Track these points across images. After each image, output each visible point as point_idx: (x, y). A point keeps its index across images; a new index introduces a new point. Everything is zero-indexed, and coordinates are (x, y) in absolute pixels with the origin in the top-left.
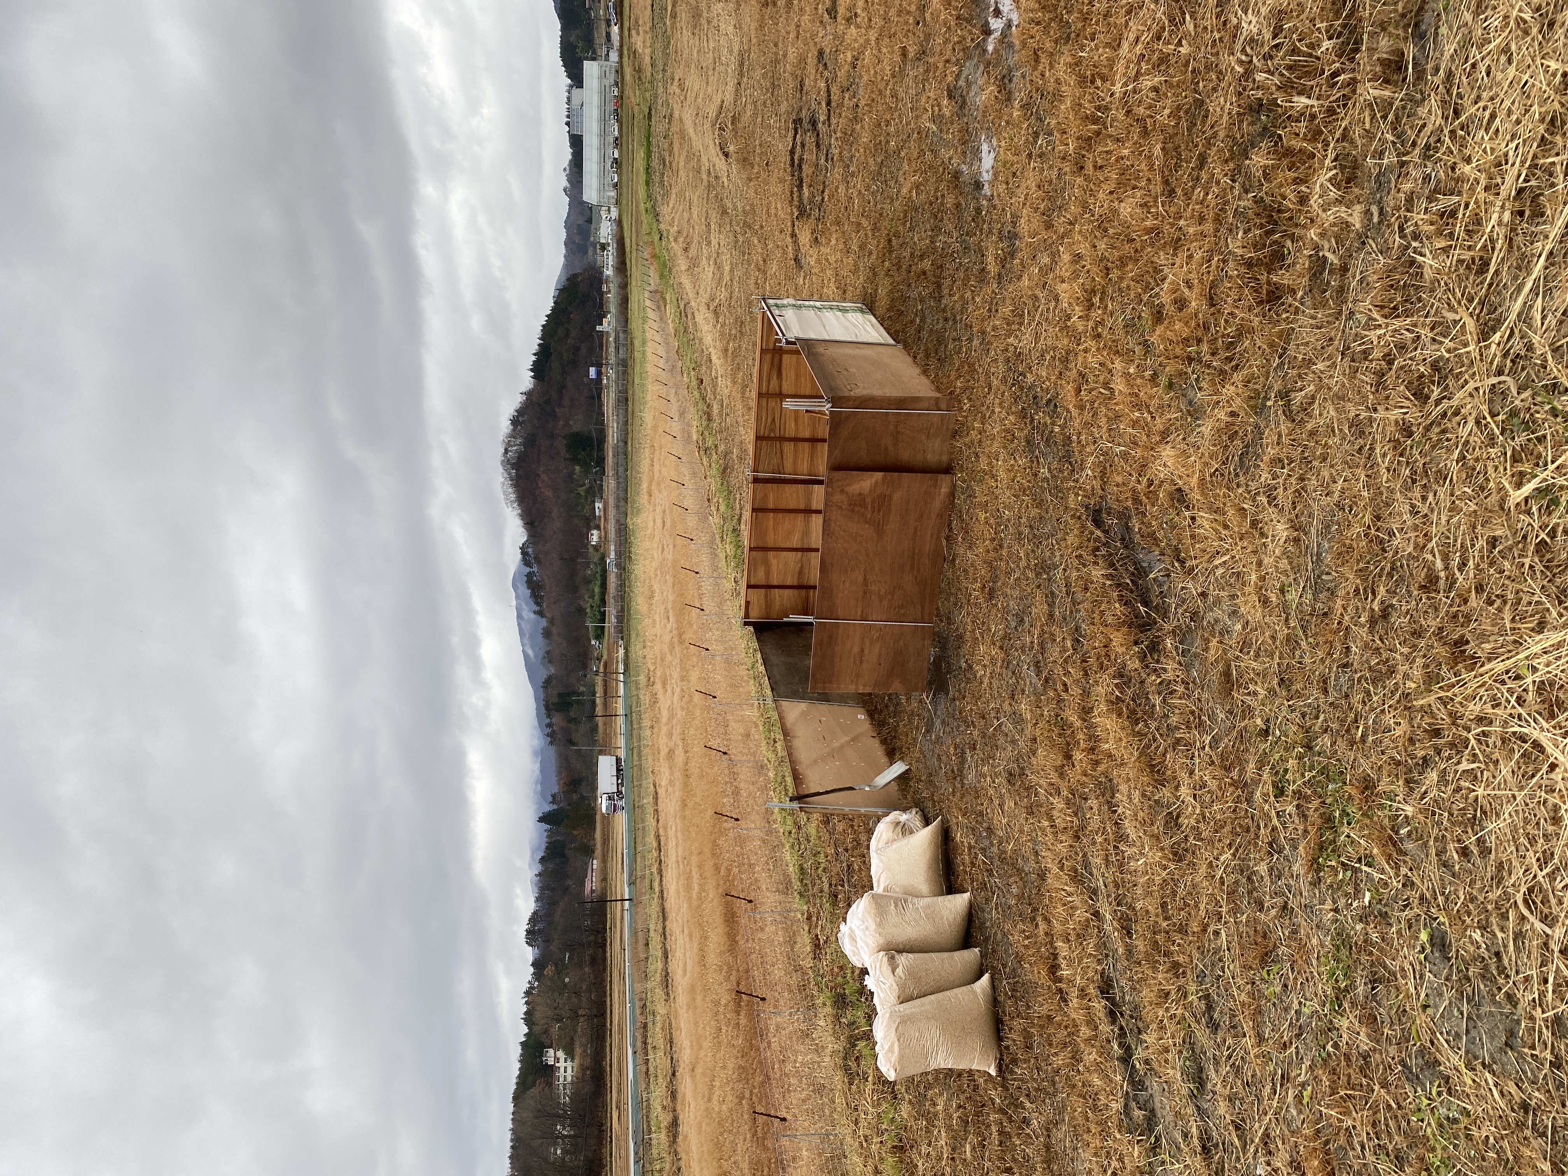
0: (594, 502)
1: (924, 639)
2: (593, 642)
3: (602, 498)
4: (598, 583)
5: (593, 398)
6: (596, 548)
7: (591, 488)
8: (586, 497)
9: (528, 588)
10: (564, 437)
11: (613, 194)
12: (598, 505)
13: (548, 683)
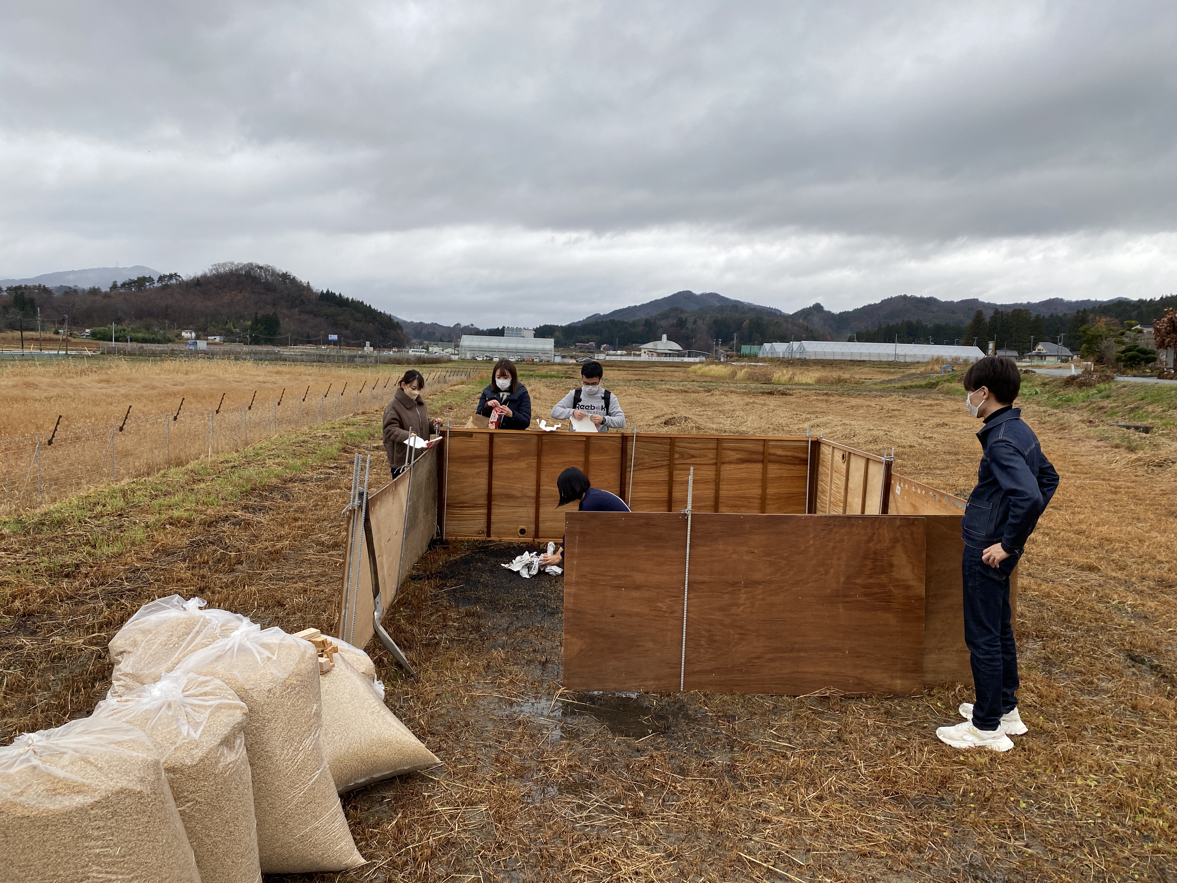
0: (220, 335)
1: (657, 678)
2: (87, 331)
3: (224, 342)
4: (147, 336)
5: (308, 337)
6: (179, 336)
7: (232, 333)
8: (224, 329)
9: (139, 278)
10: (275, 313)
11: (469, 356)
12: (218, 339)
13: (45, 290)
